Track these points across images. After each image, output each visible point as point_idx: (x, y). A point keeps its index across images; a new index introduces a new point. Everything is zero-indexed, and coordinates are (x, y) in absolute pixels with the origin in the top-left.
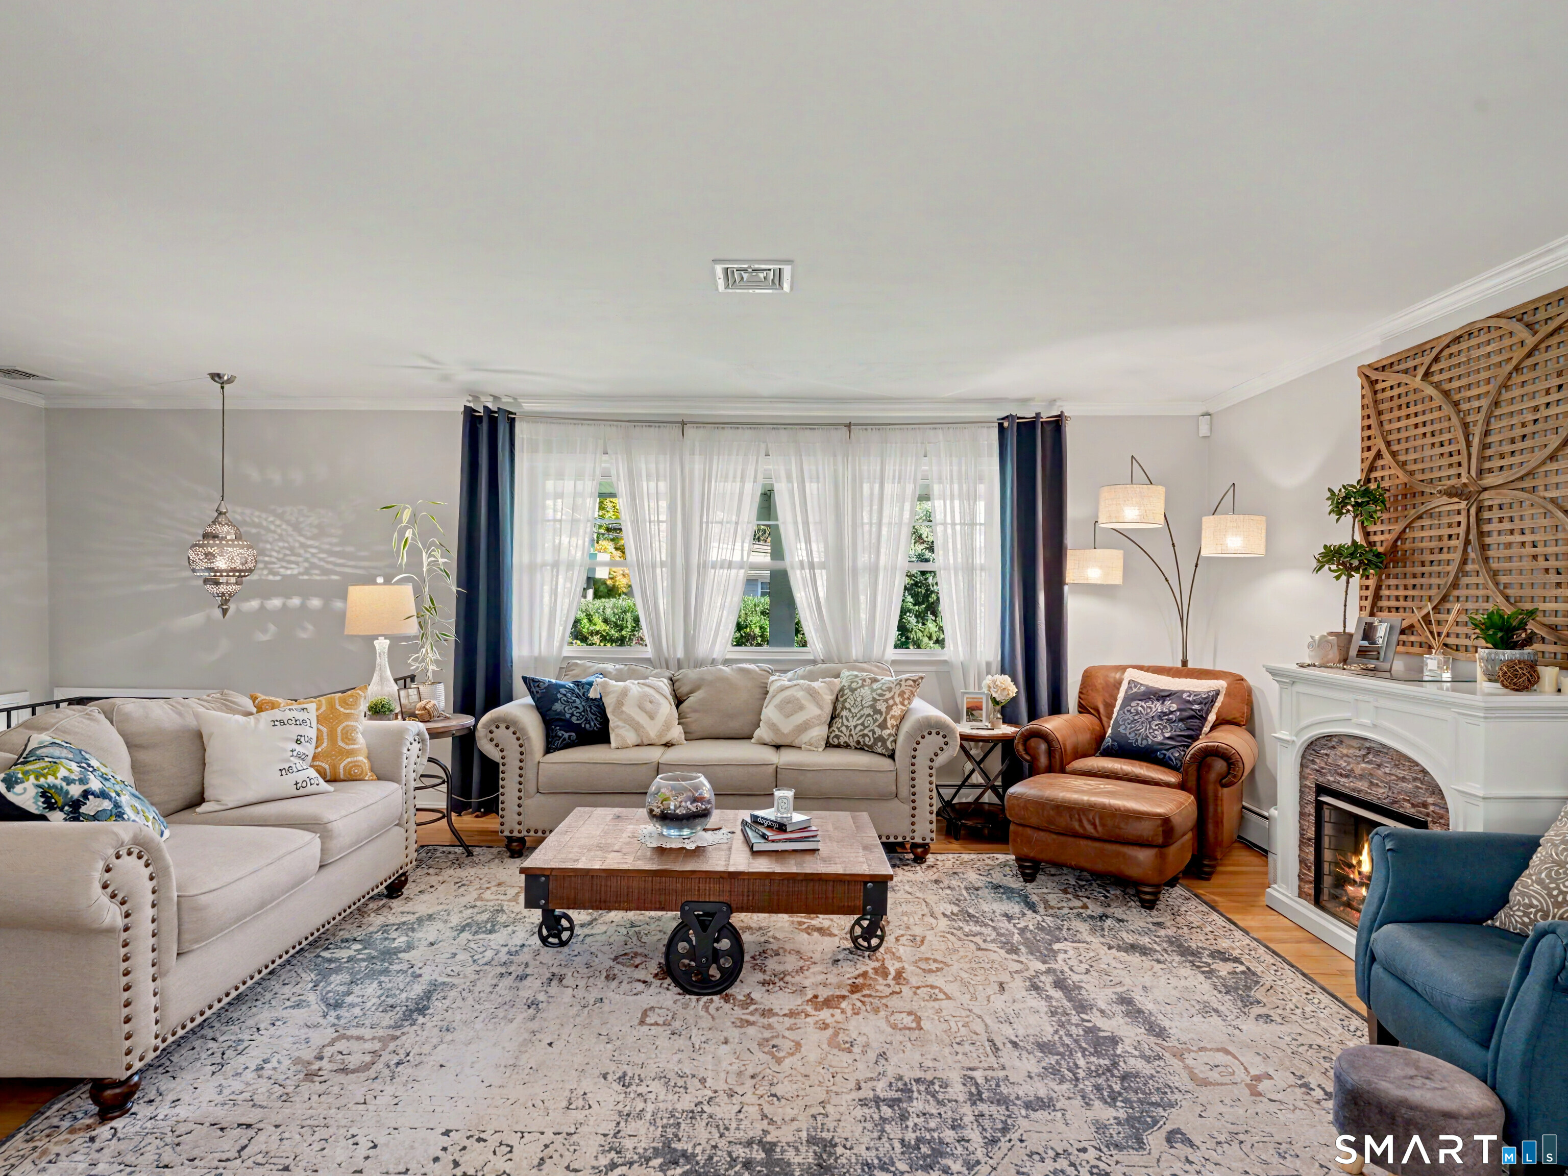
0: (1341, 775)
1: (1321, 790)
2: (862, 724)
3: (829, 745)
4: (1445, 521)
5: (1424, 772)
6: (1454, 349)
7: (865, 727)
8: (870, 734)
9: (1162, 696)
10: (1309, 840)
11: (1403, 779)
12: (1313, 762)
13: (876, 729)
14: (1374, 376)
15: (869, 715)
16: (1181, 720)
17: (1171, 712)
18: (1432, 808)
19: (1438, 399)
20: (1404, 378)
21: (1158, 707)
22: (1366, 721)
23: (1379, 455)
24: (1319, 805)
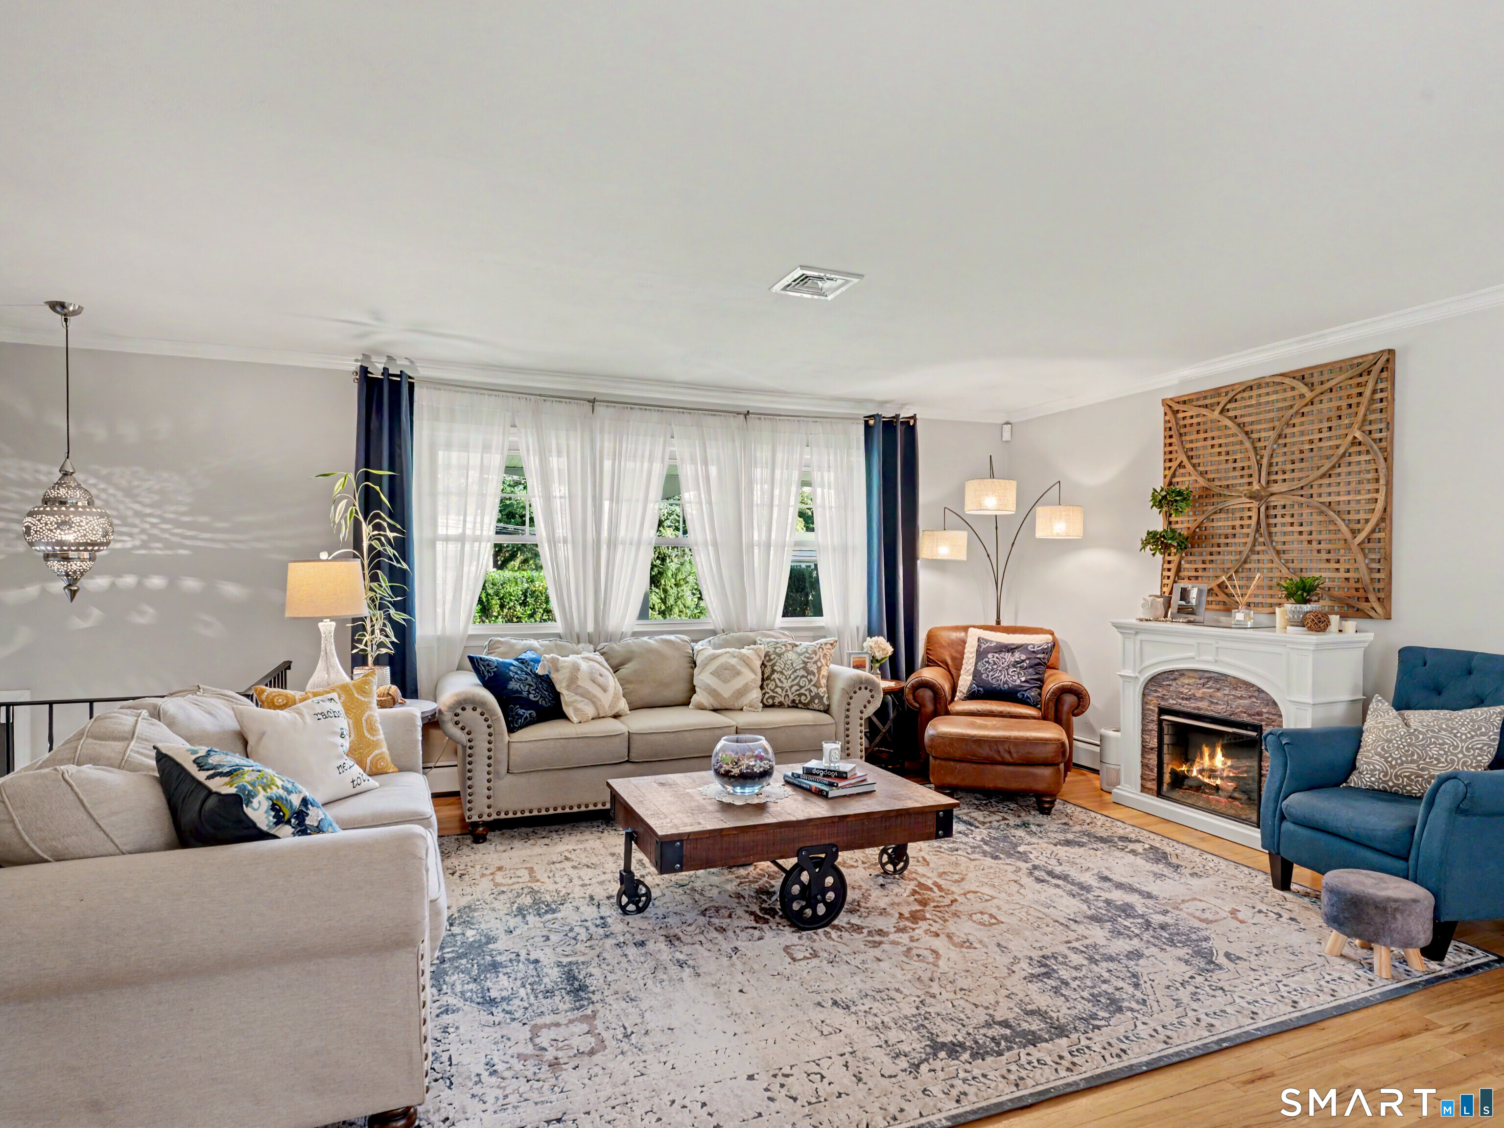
0: (1183, 699)
1: (1162, 711)
2: (798, 684)
3: (765, 706)
4: (1238, 515)
5: (1260, 690)
6: (1246, 395)
7: (801, 687)
8: (807, 693)
9: (1010, 649)
10: (1152, 749)
11: (1241, 698)
12: (1156, 691)
13: (812, 688)
14: (1176, 407)
15: (803, 676)
16: (1031, 667)
17: (1023, 661)
18: (1265, 716)
19: (1234, 429)
20: (1204, 411)
21: (1009, 658)
22: (1210, 658)
23: (1180, 465)
24: (1160, 722)
